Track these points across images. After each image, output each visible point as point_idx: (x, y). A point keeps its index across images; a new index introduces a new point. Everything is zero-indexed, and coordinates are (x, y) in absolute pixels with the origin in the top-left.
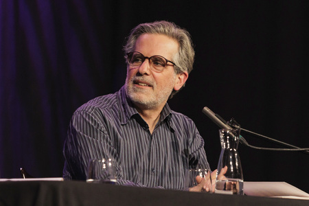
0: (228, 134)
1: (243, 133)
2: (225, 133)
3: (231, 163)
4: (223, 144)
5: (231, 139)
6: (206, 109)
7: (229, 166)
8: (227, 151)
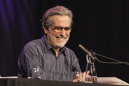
0: (90, 57)
1: (97, 56)
2: (89, 56)
3: (91, 69)
4: (88, 61)
5: (91, 59)
6: (80, 45)
7: (90, 71)
8: (89, 64)
